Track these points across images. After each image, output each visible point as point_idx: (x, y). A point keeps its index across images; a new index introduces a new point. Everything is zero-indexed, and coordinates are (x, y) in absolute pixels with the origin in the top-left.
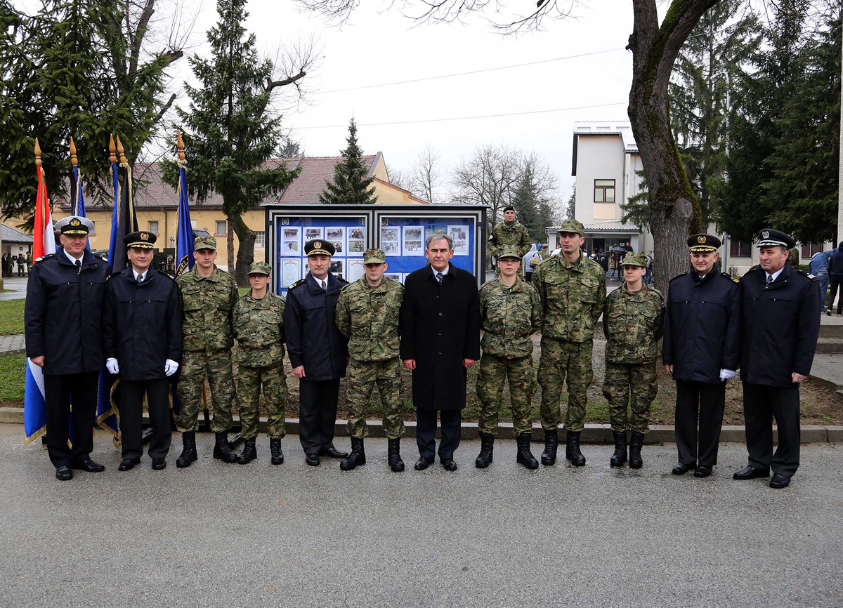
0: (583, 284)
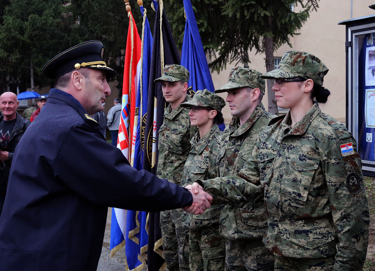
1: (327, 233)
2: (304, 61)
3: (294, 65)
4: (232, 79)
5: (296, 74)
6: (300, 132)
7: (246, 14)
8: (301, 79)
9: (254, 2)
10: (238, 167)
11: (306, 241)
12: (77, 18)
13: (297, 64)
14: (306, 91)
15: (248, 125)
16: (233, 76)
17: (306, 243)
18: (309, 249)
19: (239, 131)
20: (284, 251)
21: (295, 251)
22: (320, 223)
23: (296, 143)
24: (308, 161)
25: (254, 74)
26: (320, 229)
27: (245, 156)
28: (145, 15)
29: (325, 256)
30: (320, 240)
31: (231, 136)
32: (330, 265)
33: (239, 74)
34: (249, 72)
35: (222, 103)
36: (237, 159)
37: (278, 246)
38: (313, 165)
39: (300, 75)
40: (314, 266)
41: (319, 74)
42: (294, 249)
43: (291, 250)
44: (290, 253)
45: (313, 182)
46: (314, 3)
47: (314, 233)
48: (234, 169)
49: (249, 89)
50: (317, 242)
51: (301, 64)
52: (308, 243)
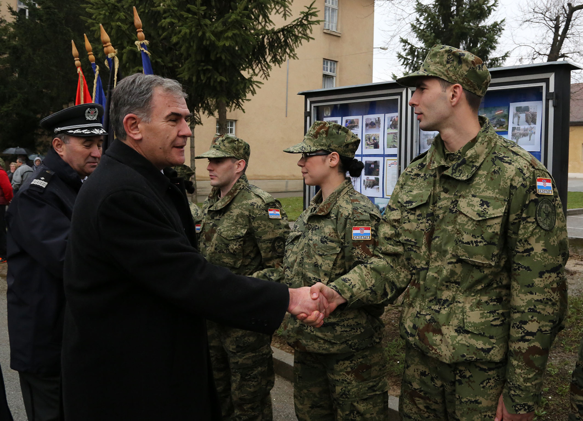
0: (461, 213)
1: (356, 324)
2: (327, 132)
3: (316, 138)
4: (216, 146)
5: (319, 146)
6: (324, 212)
7: (202, 77)
8: (326, 153)
9: (210, 67)
10: (216, 245)
11: (333, 335)
12: (16, 70)
13: (320, 136)
14: (332, 166)
15: (228, 199)
16: (217, 143)
17: (333, 337)
18: (336, 344)
19: (218, 205)
20: (308, 346)
21: (320, 346)
22: (348, 314)
23: (322, 224)
24: (330, 244)
25: (240, 144)
26: (347, 320)
27: (224, 233)
28: (97, 72)
29: (354, 351)
30: (348, 333)
31: (210, 209)
32: (359, 359)
33: (226, 142)
34: (236, 141)
35: (187, 171)
36: (215, 235)
37: (300, 340)
38: (335, 248)
39: (323, 148)
40: (342, 360)
41: (347, 145)
42: (319, 344)
43: (316, 345)
44: (314, 348)
45: (335, 267)
46: (265, 72)
47: (342, 326)
48: (212, 246)
49: (234, 160)
50: (345, 335)
51: (324, 136)
52: (335, 337)
